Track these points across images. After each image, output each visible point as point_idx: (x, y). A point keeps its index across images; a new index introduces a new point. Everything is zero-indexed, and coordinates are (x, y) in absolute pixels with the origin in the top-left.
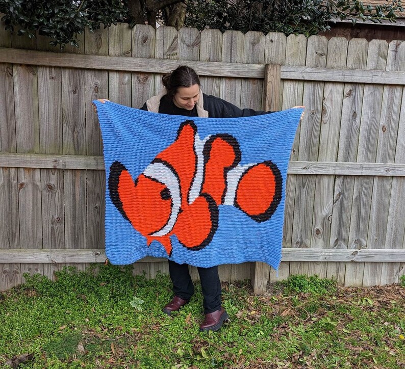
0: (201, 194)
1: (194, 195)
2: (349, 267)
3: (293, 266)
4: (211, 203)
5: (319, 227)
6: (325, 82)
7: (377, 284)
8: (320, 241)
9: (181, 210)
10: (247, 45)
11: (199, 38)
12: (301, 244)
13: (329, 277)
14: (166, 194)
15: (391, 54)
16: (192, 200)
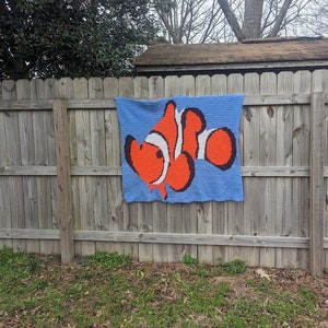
0: (182, 152)
1: (178, 152)
2: (141, 246)
3: (98, 244)
4: (189, 158)
5: (114, 215)
6: (104, 109)
7: (165, 260)
8: (116, 226)
9: (170, 164)
10: (47, 87)
11: (15, 85)
12: (102, 228)
13: (126, 254)
14: (160, 154)
15: (151, 86)
16: (176, 156)
